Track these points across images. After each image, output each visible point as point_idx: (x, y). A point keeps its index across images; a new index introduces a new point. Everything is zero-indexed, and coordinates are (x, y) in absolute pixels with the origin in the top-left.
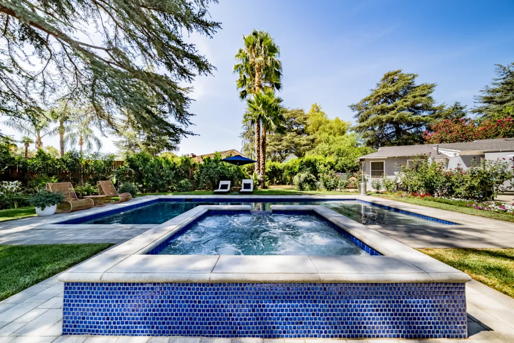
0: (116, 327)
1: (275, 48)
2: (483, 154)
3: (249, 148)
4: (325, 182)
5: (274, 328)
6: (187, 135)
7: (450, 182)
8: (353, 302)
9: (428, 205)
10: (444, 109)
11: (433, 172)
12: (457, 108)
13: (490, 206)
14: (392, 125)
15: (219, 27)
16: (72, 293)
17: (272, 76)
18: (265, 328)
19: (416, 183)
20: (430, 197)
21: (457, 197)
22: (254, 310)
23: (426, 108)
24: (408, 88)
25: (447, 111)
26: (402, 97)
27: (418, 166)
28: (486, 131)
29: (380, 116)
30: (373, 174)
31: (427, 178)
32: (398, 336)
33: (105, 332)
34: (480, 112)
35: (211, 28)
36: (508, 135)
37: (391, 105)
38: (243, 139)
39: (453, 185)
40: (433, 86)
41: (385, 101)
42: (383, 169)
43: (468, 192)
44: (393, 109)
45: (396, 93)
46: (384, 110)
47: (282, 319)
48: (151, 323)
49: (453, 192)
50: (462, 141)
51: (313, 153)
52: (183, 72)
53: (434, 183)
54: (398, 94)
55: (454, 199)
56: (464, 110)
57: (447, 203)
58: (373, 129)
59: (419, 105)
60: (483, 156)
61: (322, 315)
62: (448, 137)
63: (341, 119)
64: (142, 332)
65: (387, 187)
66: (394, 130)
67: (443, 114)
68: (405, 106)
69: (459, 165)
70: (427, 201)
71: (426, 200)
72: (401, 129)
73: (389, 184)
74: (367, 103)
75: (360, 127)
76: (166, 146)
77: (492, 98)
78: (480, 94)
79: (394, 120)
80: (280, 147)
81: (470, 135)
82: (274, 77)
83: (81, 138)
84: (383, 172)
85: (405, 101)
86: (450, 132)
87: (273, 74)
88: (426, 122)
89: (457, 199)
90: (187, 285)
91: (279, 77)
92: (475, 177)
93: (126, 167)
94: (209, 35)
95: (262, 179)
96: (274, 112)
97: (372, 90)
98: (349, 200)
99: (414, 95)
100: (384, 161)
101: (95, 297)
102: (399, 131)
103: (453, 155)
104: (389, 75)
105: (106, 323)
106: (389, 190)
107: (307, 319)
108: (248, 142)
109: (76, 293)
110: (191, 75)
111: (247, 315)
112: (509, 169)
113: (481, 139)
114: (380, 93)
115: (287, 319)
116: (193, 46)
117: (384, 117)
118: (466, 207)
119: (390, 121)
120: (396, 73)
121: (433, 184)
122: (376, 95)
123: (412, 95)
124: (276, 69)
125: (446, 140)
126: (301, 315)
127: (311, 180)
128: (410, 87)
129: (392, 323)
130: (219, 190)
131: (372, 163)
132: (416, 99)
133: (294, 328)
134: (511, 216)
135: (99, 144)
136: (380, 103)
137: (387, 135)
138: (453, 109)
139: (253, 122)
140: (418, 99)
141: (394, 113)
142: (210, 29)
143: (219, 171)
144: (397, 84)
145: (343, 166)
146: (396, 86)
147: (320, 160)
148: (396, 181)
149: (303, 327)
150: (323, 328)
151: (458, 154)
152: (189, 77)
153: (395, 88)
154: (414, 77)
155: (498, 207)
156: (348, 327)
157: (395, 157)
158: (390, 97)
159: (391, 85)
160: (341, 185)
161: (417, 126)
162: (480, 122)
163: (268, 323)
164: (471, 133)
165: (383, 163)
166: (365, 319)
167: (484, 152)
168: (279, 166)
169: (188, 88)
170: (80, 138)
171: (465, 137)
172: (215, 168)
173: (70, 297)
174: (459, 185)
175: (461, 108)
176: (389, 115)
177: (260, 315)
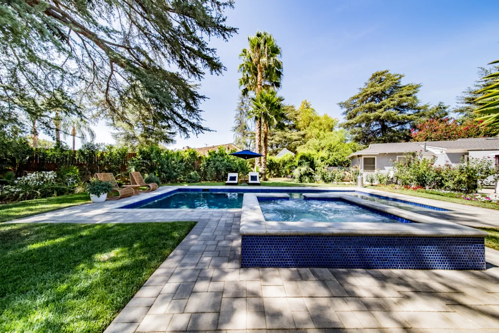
0: (274, 263)
1: (277, 49)
2: (467, 152)
3: (241, 141)
4: (323, 176)
5: (370, 263)
6: (204, 131)
7: (440, 176)
8: (417, 248)
9: (422, 196)
10: (428, 108)
11: (425, 167)
12: (441, 108)
13: (476, 197)
14: (378, 123)
15: (236, 32)
16: (247, 242)
17: (273, 75)
18: (365, 263)
19: (408, 177)
20: (422, 190)
21: (445, 189)
22: (358, 252)
23: (411, 107)
24: (395, 87)
25: (431, 110)
26: (388, 96)
27: (410, 162)
28: (468, 130)
29: (368, 114)
30: (366, 168)
31: (420, 173)
32: (444, 269)
33: (268, 265)
34: (461, 111)
35: (229, 33)
36: (489, 135)
37: (378, 104)
38: (234, 133)
39: (443, 179)
40: (418, 86)
41: (372, 100)
42: (374, 164)
43: (456, 185)
44: (380, 107)
45: (383, 92)
46: (371, 108)
47: (375, 258)
48: (296, 260)
49: (442, 185)
50: (445, 139)
51: (304, 147)
52: (194, 70)
53: (426, 177)
54: (385, 93)
55: (443, 191)
56: (447, 110)
57: (439, 195)
58: (360, 126)
59: (405, 104)
60: (467, 154)
61: (398, 255)
62: (433, 135)
63: (329, 115)
64: (291, 265)
65: (380, 180)
66: (380, 127)
67: (427, 113)
68: (392, 105)
69: (447, 161)
70: (419, 193)
71: (418, 191)
72: (386, 126)
73: (382, 178)
74: (355, 101)
75: (348, 124)
76: (164, 139)
77: (473, 99)
78: (463, 95)
79: (381, 118)
80: (273, 141)
81: (453, 134)
82: (274, 77)
83: (74, 128)
84: (374, 167)
85: (392, 100)
86: (435, 131)
87: (274, 74)
88: (411, 120)
89: (446, 192)
90: (317, 237)
91: (280, 77)
92: (463, 172)
93: (139, 159)
94: (226, 38)
95: (263, 172)
96: (276, 110)
97: (360, 89)
98: (349, 191)
99: (401, 94)
100: (376, 157)
101: (261, 244)
102: (384, 128)
103: (440, 153)
104: (377, 75)
105: (268, 260)
106: (382, 183)
107: (390, 258)
108: (240, 136)
109: (249, 241)
110: (201, 73)
111: (354, 255)
112: (493, 166)
113: (463, 138)
114: (369, 92)
115: (377, 258)
116: (215, 51)
117: (372, 115)
118: (456, 197)
119: (377, 119)
120: (383, 73)
121: (424, 178)
122: (365, 94)
123: (398, 94)
124: (277, 69)
125: (431, 138)
126: (386, 255)
127: (310, 174)
128: (396, 87)
129: (440, 261)
130: (228, 181)
131: (364, 158)
132: (402, 98)
133: (382, 263)
134: (496, 205)
135: (93, 135)
136: (367, 101)
137: (373, 132)
138: (437, 109)
139: (256, 119)
140: (404, 98)
141: (381, 111)
142: (227, 34)
143: (225, 164)
144: (385, 83)
145: (334, 160)
146: (384, 86)
147: (314, 155)
148: (388, 175)
149: (387, 263)
150: (400, 263)
151: (444, 152)
152: (199, 75)
153: (382, 88)
154: (400, 78)
155: (484, 198)
156: (414, 263)
157: (386, 154)
158: (377, 96)
159: (378, 85)
160: (338, 178)
161: (401, 124)
162: (463, 122)
163: (366, 260)
164: (455, 132)
165: (374, 159)
166: (424, 258)
167: (468, 150)
168: (275, 160)
169: (196, 85)
170: (72, 128)
171: (448, 135)
172: (222, 161)
173: (245, 244)
174: (448, 179)
175: (444, 108)
176: (377, 113)
177: (361, 255)
